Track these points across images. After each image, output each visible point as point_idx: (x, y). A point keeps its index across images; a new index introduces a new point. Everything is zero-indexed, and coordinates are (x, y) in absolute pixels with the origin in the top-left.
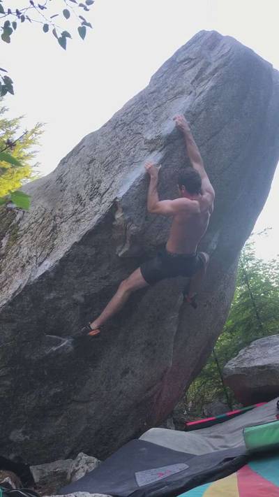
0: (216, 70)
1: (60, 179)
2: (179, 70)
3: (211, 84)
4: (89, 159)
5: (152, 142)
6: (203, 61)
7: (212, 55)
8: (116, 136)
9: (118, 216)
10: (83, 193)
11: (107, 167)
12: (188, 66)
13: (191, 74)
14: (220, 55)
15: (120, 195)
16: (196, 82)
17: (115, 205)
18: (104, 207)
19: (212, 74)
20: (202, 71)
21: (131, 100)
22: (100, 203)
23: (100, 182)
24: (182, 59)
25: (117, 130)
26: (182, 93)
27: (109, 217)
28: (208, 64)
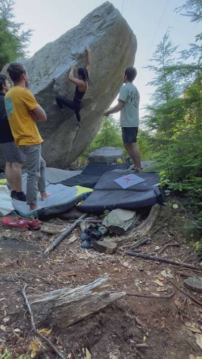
0: (108, 26)
1: (33, 62)
2: (93, 21)
3: (104, 33)
4: (47, 56)
5: (74, 55)
6: (103, 19)
7: (108, 17)
8: (60, 47)
9: (55, 86)
10: (41, 72)
11: (54, 61)
12: (97, 20)
13: (97, 24)
14: (111, 19)
15: (56, 77)
16: (98, 30)
17: (54, 81)
18: (50, 81)
19: (106, 28)
20: (102, 24)
21: (70, 30)
22: (47, 79)
23: (49, 68)
24: (95, 15)
25: (61, 44)
26: (91, 34)
27: (51, 86)
28: (105, 22)
